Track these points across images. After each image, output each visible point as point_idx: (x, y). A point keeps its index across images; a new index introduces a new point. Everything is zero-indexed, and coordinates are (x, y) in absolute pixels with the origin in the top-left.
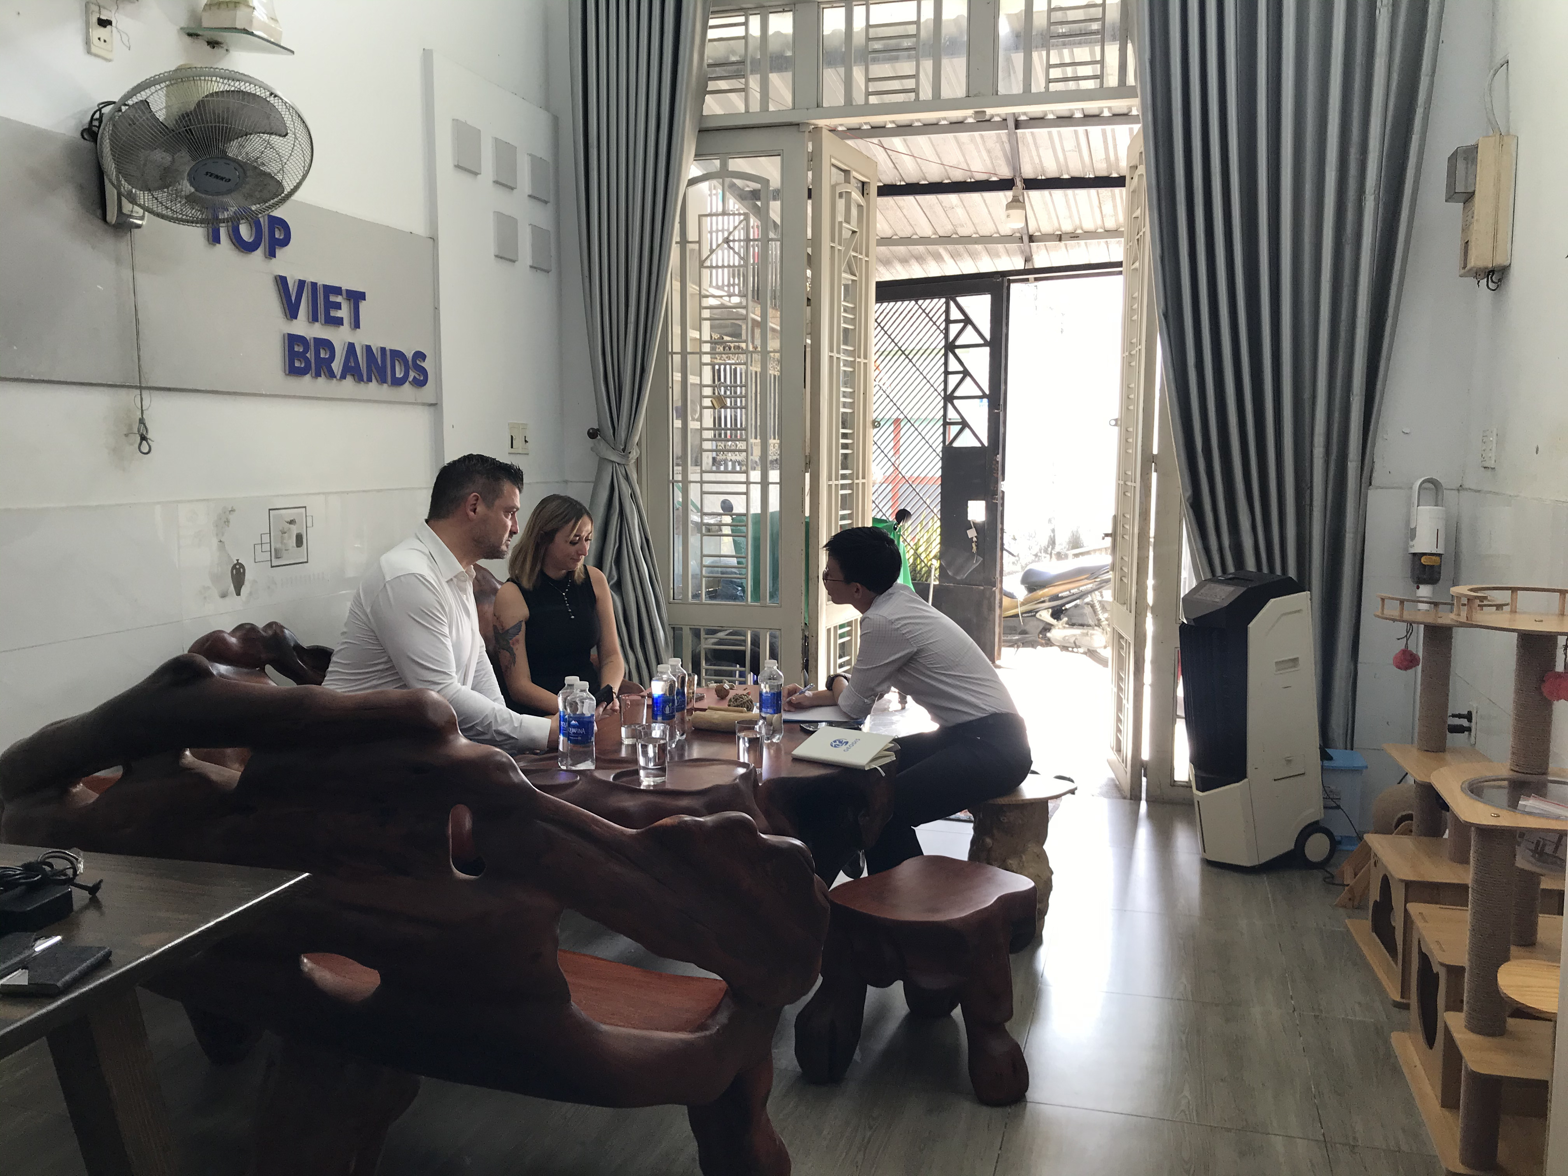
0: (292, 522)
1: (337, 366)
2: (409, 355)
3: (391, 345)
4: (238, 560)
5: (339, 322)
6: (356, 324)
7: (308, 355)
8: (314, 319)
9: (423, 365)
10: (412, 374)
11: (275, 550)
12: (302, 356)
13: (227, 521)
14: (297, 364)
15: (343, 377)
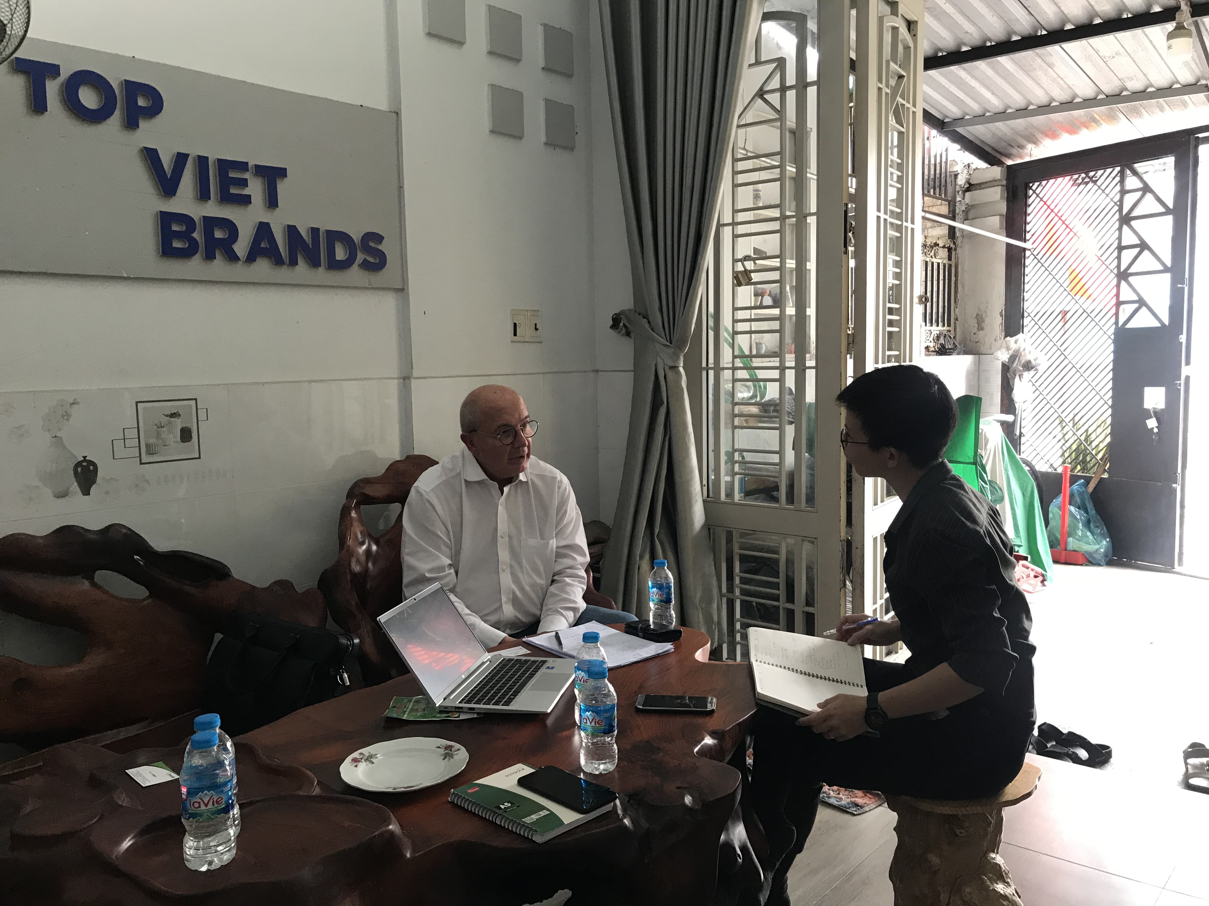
0: (173, 415)
1: (241, 248)
2: (356, 237)
3: (325, 225)
4: (85, 457)
5: (246, 200)
6: (272, 202)
7: (195, 235)
8: (203, 195)
9: (380, 247)
10: (360, 257)
11: (148, 446)
12: (186, 235)
13: (67, 416)
14: (177, 244)
15: (251, 258)
